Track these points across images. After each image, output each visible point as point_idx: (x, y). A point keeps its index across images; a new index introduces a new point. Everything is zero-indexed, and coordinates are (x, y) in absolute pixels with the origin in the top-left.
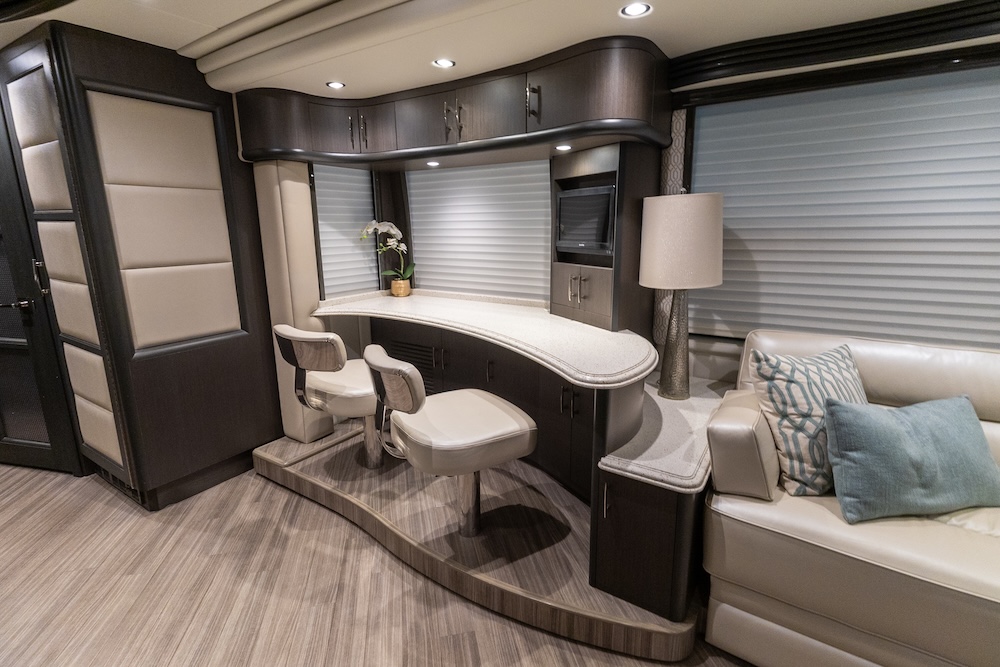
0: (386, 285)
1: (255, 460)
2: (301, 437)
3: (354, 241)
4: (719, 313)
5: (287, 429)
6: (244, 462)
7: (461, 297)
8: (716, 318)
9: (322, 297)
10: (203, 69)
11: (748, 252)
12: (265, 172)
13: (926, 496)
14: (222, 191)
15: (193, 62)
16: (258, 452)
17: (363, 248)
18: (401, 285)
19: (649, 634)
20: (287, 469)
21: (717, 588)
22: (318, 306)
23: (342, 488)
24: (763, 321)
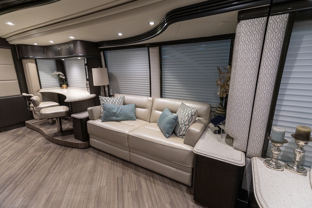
0: (61, 86)
1: (26, 124)
2: (37, 119)
3: (51, 76)
4: (115, 91)
5: (34, 118)
6: (23, 124)
7: (76, 89)
8: (115, 92)
9: (41, 88)
10: (7, 40)
11: (117, 79)
12: (24, 61)
13: (116, 118)
14: (14, 65)
15: (5, 39)
16: (26, 122)
17: (54, 77)
18: (64, 86)
19: (78, 144)
20: (31, 125)
21: (90, 136)
22: (40, 90)
23: (40, 127)
24: (121, 92)
